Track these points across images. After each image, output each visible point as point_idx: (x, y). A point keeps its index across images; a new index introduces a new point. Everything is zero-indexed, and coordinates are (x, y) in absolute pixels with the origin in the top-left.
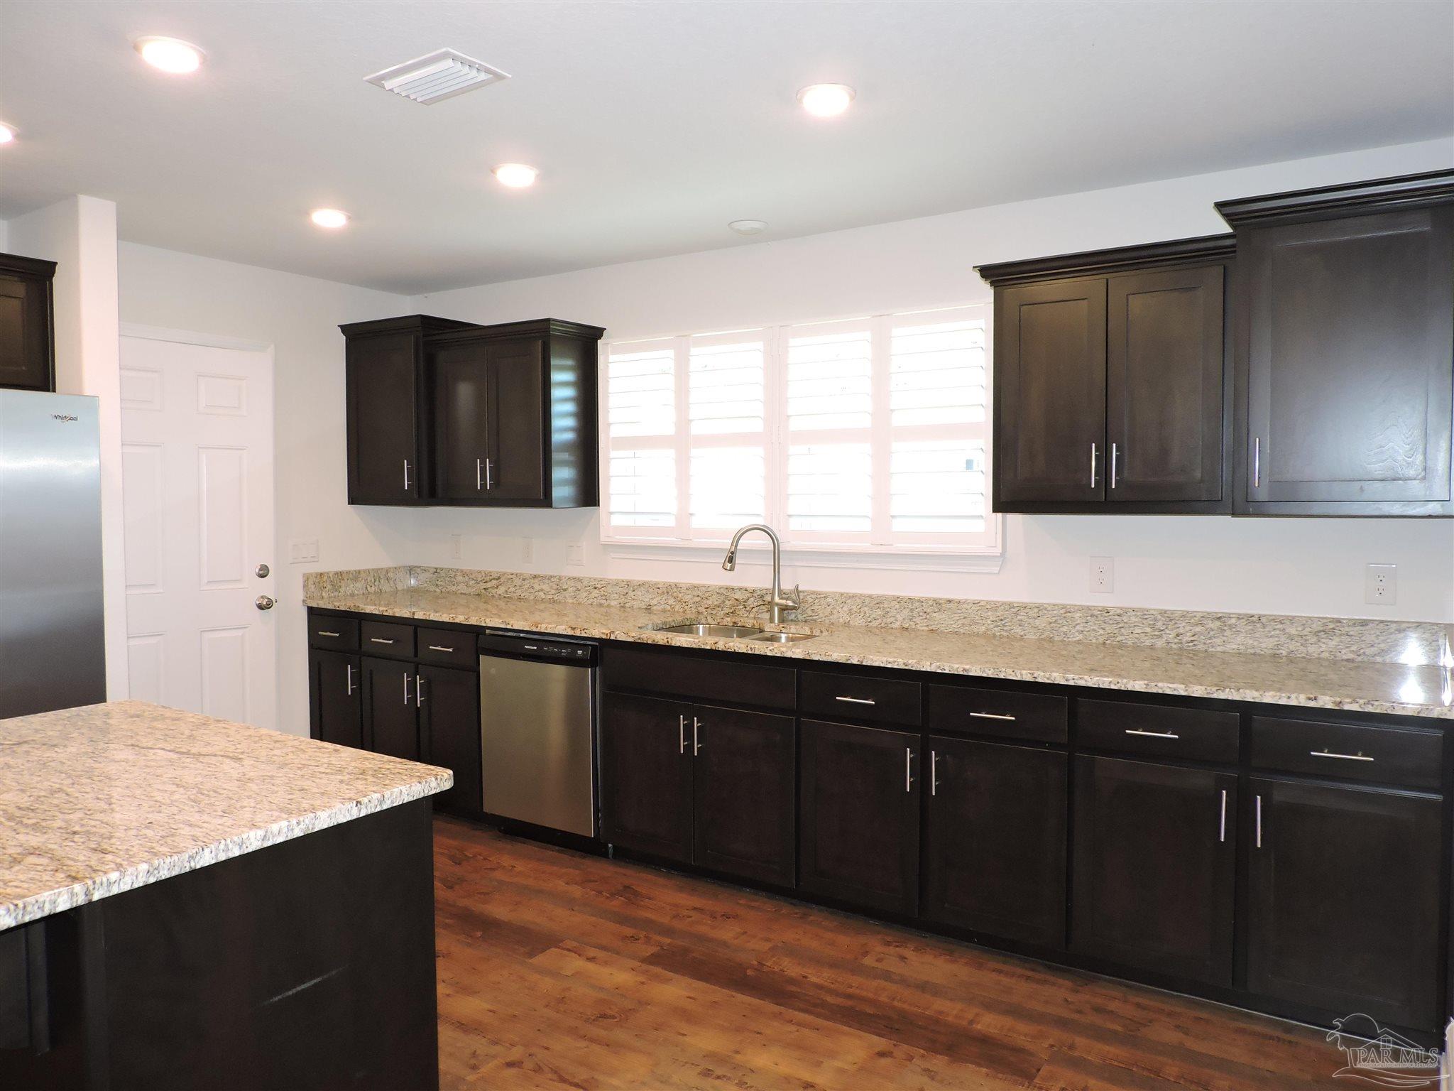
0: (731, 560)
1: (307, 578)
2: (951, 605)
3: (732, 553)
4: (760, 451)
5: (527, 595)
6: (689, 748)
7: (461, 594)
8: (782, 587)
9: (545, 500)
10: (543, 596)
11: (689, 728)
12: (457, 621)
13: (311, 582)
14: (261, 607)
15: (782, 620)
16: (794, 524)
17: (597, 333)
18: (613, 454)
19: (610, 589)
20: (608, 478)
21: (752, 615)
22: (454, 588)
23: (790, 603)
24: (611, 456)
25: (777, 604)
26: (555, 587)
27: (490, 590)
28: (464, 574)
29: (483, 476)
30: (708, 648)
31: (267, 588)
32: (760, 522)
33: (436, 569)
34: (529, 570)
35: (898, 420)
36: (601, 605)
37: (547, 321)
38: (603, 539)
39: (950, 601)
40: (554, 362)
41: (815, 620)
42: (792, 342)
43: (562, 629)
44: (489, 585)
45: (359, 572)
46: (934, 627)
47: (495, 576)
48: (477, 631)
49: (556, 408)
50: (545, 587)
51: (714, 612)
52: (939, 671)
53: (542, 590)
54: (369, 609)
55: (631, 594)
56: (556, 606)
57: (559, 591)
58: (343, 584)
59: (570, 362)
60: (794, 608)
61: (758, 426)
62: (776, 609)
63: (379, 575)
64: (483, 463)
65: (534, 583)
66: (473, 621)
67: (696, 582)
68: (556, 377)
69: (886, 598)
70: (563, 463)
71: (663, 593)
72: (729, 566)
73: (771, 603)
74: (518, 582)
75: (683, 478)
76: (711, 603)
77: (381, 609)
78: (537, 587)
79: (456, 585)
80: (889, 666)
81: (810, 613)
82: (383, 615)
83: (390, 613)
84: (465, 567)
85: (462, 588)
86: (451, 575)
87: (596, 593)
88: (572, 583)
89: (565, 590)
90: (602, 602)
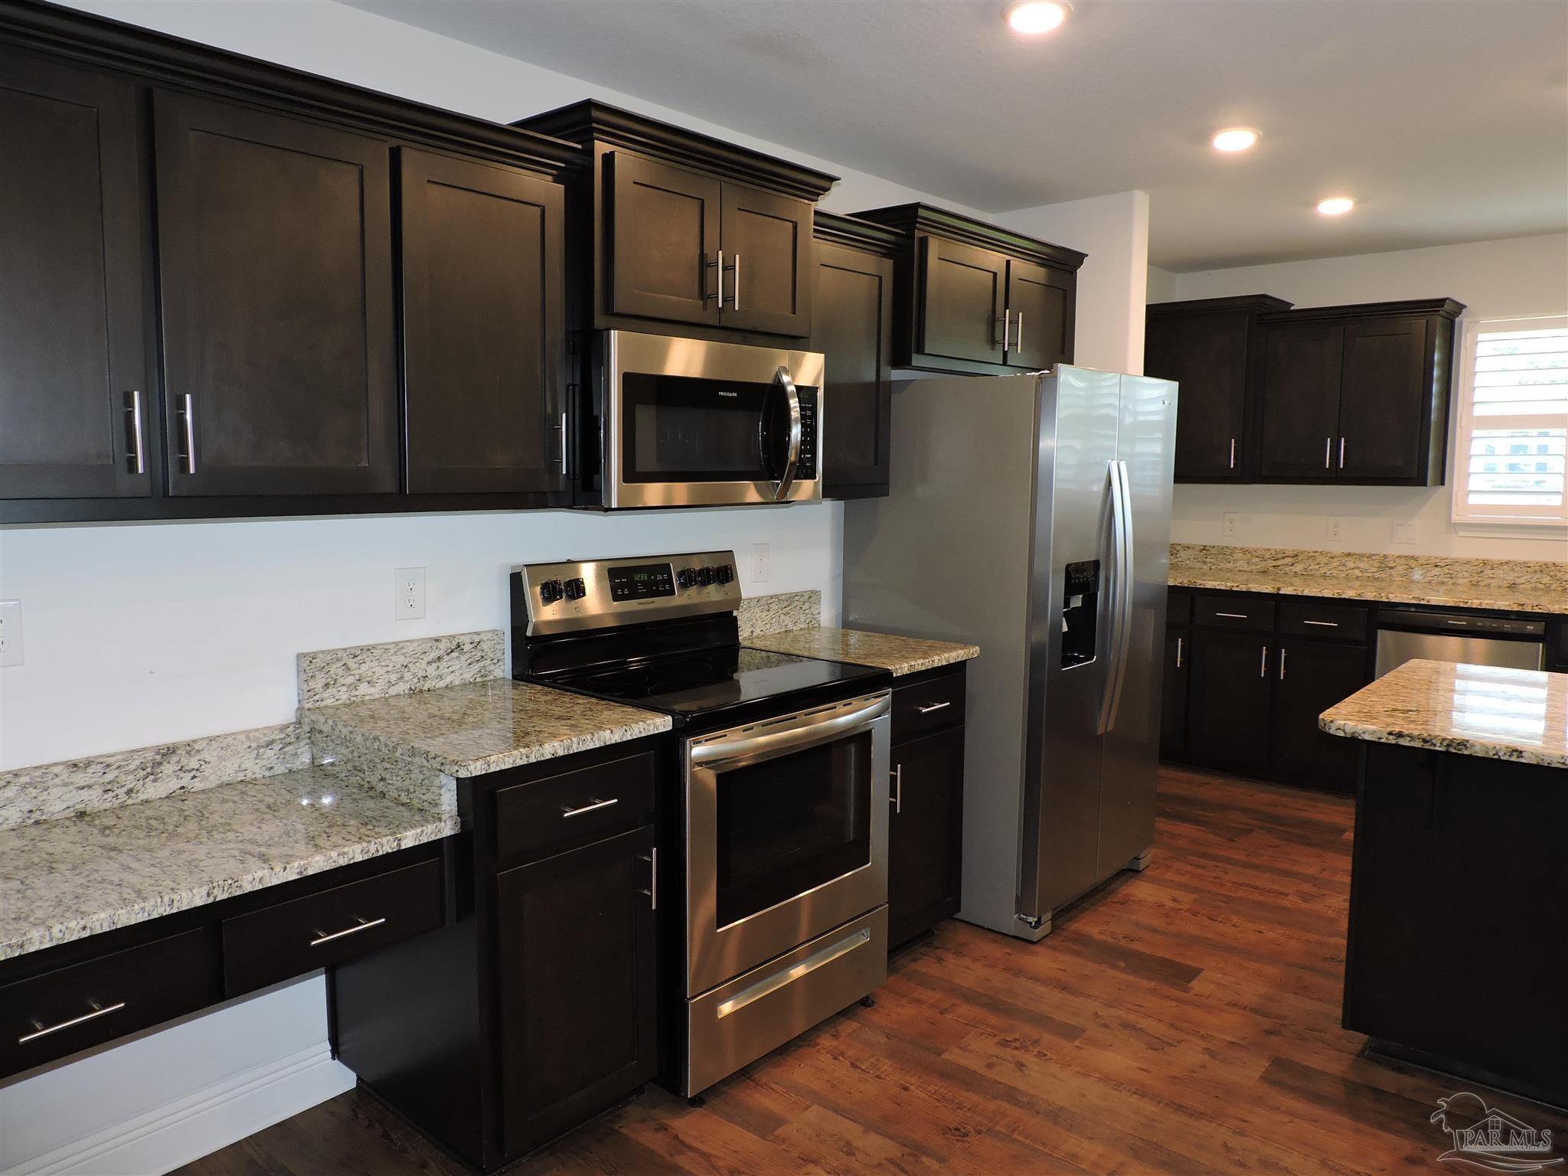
5: (1335, 572)
7: (1239, 571)
10: (1360, 574)
18: (1477, 433)
19: (1457, 568)
22: (1229, 566)
24: (1473, 435)
26: (1377, 565)
27: (1282, 567)
28: (1244, 551)
33: (1205, 546)
34: (1337, 549)
38: (1456, 518)
44: (1280, 562)
47: (1291, 553)
53: (1358, 568)
55: (1488, 571)
56: (1377, 584)
57: (1381, 569)
65: (1346, 561)
70: (1433, 443)
71: (1535, 572)
74: (1322, 560)
77: (1229, 584)
78: (1351, 565)
79: (1232, 562)
84: (1247, 545)
85: (1242, 565)
86: (1226, 552)
87: (1437, 571)
88: (1403, 561)
89: (1391, 568)
90: (1445, 580)
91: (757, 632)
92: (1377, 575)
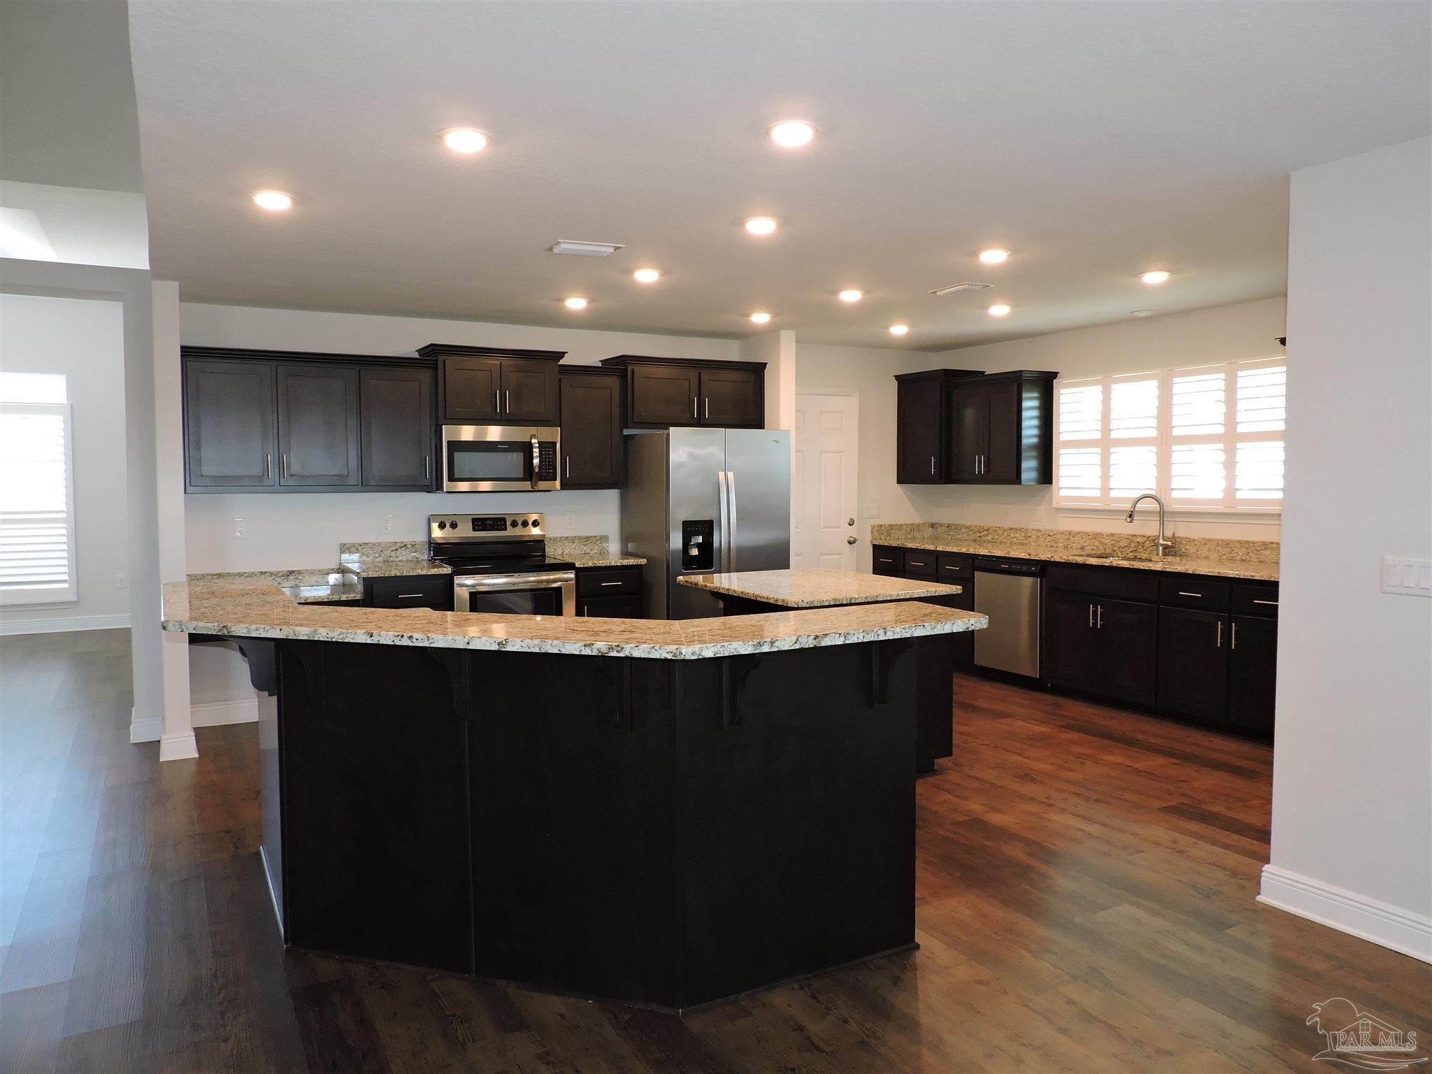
0: (1130, 516)
1: (873, 527)
2: (1272, 545)
3: (1132, 512)
4: (1154, 449)
5: (1006, 540)
6: (1095, 624)
7: (964, 540)
8: (1165, 535)
9: (1017, 480)
10: (1016, 541)
11: (1095, 613)
12: (962, 551)
13: (875, 530)
14: (850, 543)
15: (1165, 554)
16: (1175, 495)
17: (1054, 375)
18: (1062, 451)
19: (1058, 536)
20: (1058, 467)
21: (1147, 552)
22: (960, 536)
23: (1169, 543)
24: (1061, 453)
25: (1162, 545)
26: (1023, 535)
27: (983, 537)
28: (966, 527)
29: (979, 465)
30: (1107, 565)
31: (853, 532)
32: (1153, 493)
33: (949, 525)
34: (1007, 525)
35: (1241, 429)
36: (1053, 546)
37: (1021, 371)
38: (1055, 505)
39: (1272, 543)
40: (1025, 395)
41: (1187, 555)
42: (1175, 380)
43: (1023, 555)
44: (982, 534)
45: (902, 525)
46: (1262, 560)
47: (986, 528)
48: (974, 557)
49: (1025, 424)
50: (1017, 535)
51: (1124, 550)
52: (1238, 577)
53: (1015, 537)
54: (910, 545)
55: (1072, 539)
56: (1024, 547)
58: (893, 532)
59: (1036, 395)
60: (1173, 547)
61: (1153, 433)
62: (1161, 548)
63: (914, 528)
64: (980, 457)
65: (1010, 533)
66: (971, 551)
67: (1113, 532)
68: (1025, 404)
69: (1232, 541)
70: (1031, 458)
71: (1092, 539)
72: (1129, 520)
73: (1157, 545)
74: (1000, 532)
75: (1105, 465)
76: (1121, 544)
77: (917, 545)
78: (1012, 535)
79: (961, 534)
80: (1210, 574)
81: (1184, 550)
82: (918, 549)
83: (922, 547)
84: (967, 523)
85: (965, 536)
86: (958, 528)
87: (1049, 539)
88: (1035, 533)
89: (1030, 537)
90: (1053, 544)
91: (566, 552)
92: (1024, 542)
